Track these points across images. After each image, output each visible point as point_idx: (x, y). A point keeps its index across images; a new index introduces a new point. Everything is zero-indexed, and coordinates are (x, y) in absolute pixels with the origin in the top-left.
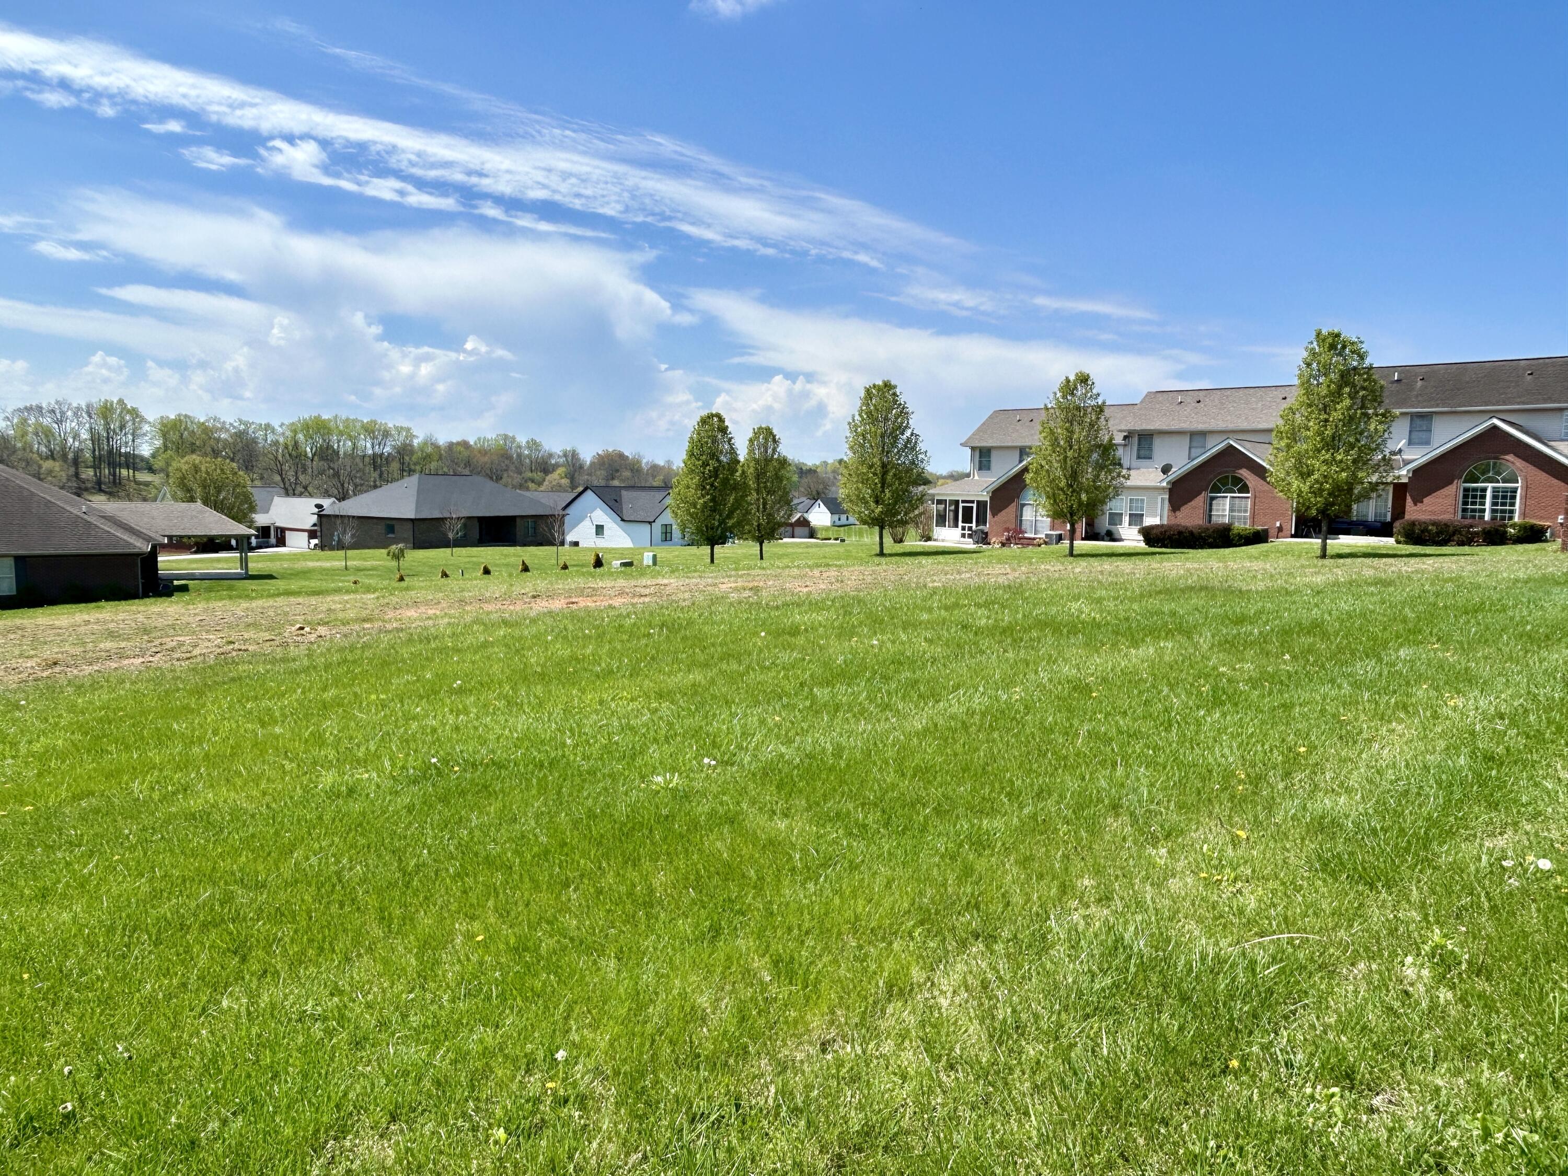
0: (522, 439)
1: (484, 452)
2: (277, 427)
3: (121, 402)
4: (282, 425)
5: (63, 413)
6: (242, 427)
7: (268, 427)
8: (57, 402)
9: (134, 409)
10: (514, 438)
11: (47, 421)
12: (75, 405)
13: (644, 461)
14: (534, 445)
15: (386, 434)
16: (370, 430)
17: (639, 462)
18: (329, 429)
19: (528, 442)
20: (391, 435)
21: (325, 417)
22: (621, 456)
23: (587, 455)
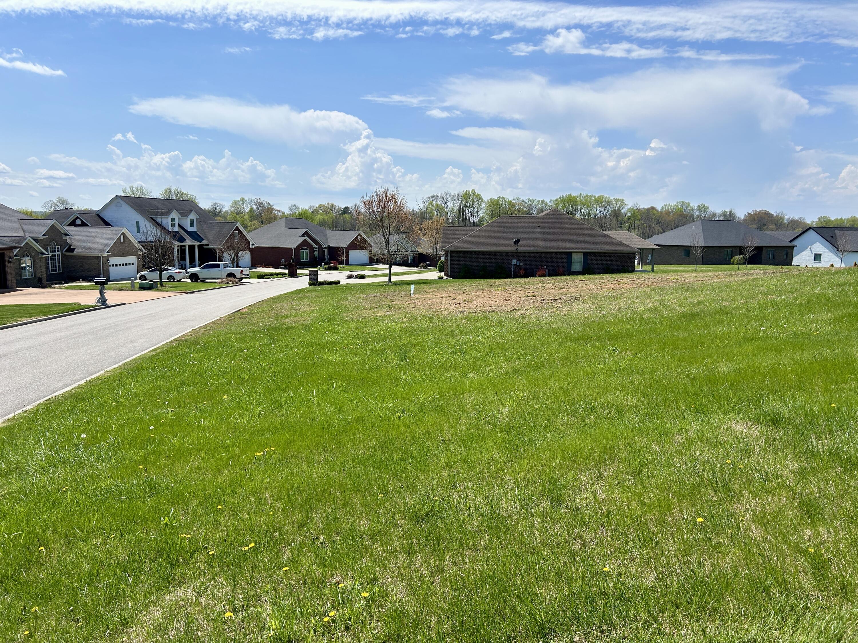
0: (694, 204)
1: (668, 213)
2: (548, 202)
3: (473, 190)
4: (551, 200)
5: (447, 199)
6: (530, 202)
7: (543, 202)
8: (445, 193)
9: (478, 195)
10: (688, 204)
11: (440, 203)
12: (452, 194)
13: (786, 217)
14: (703, 208)
15: (609, 203)
16: (599, 201)
17: (782, 218)
18: (576, 201)
19: (699, 206)
20: (612, 204)
21: (574, 195)
22: (768, 214)
23: (741, 214)
